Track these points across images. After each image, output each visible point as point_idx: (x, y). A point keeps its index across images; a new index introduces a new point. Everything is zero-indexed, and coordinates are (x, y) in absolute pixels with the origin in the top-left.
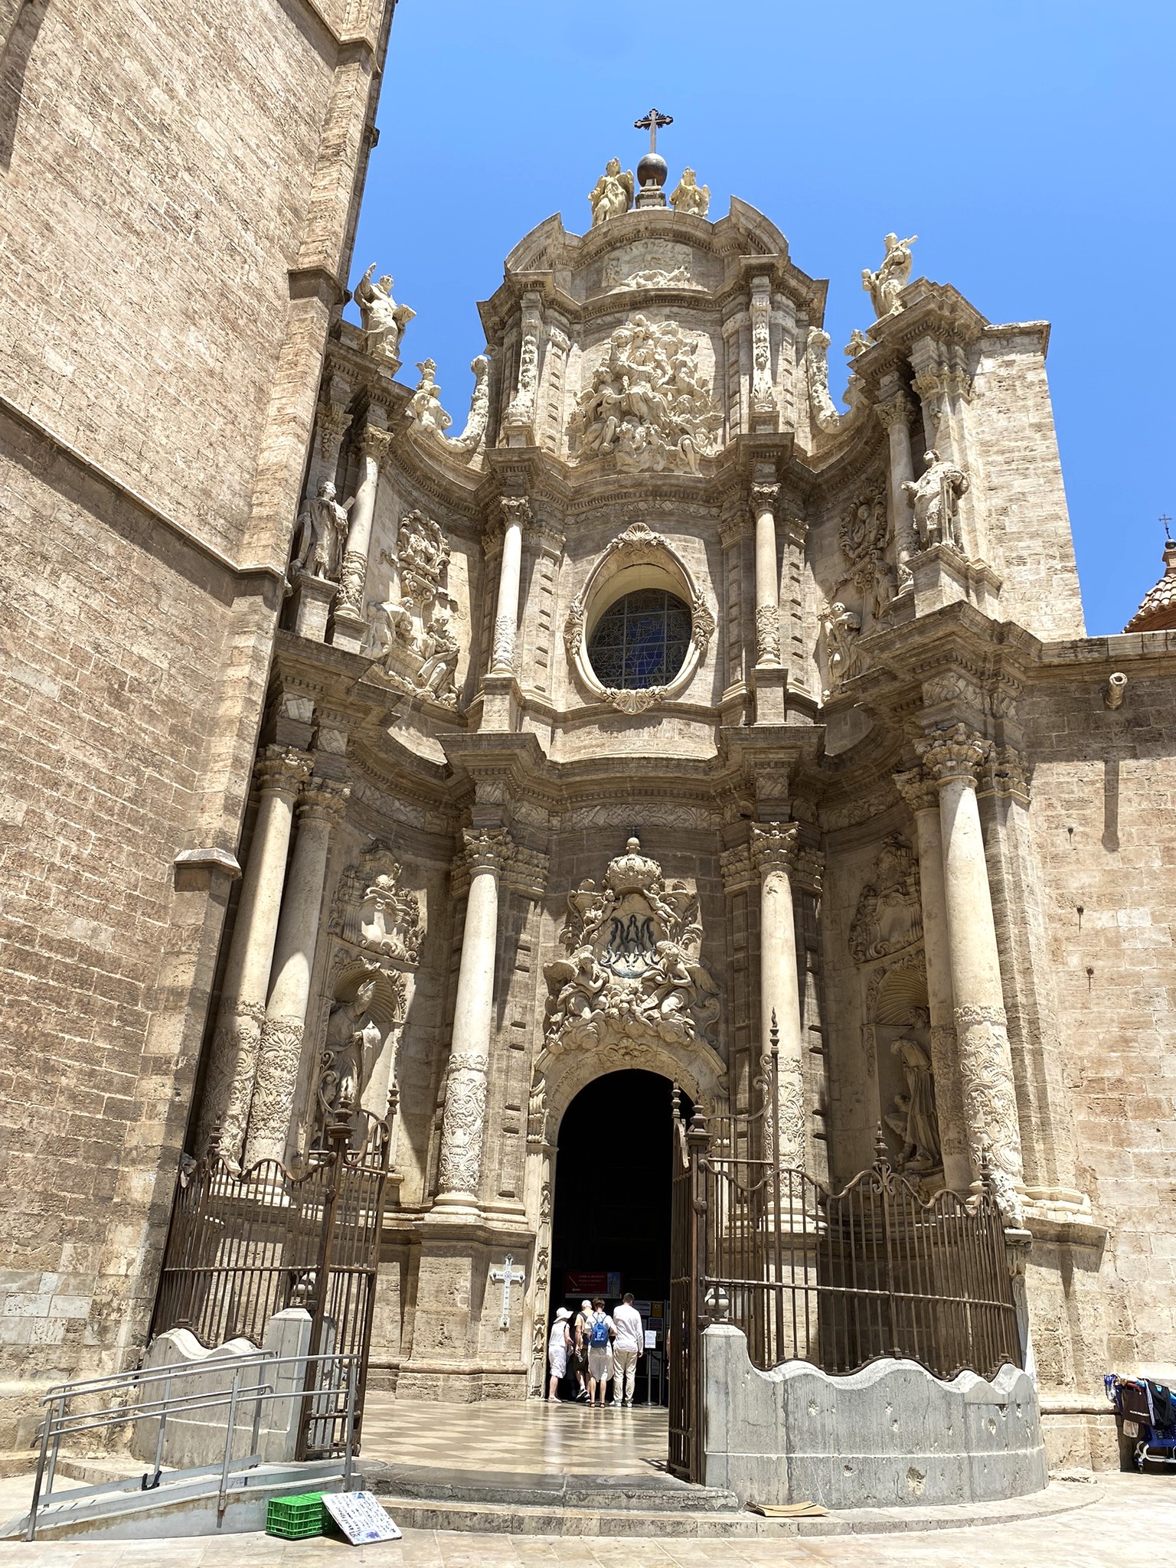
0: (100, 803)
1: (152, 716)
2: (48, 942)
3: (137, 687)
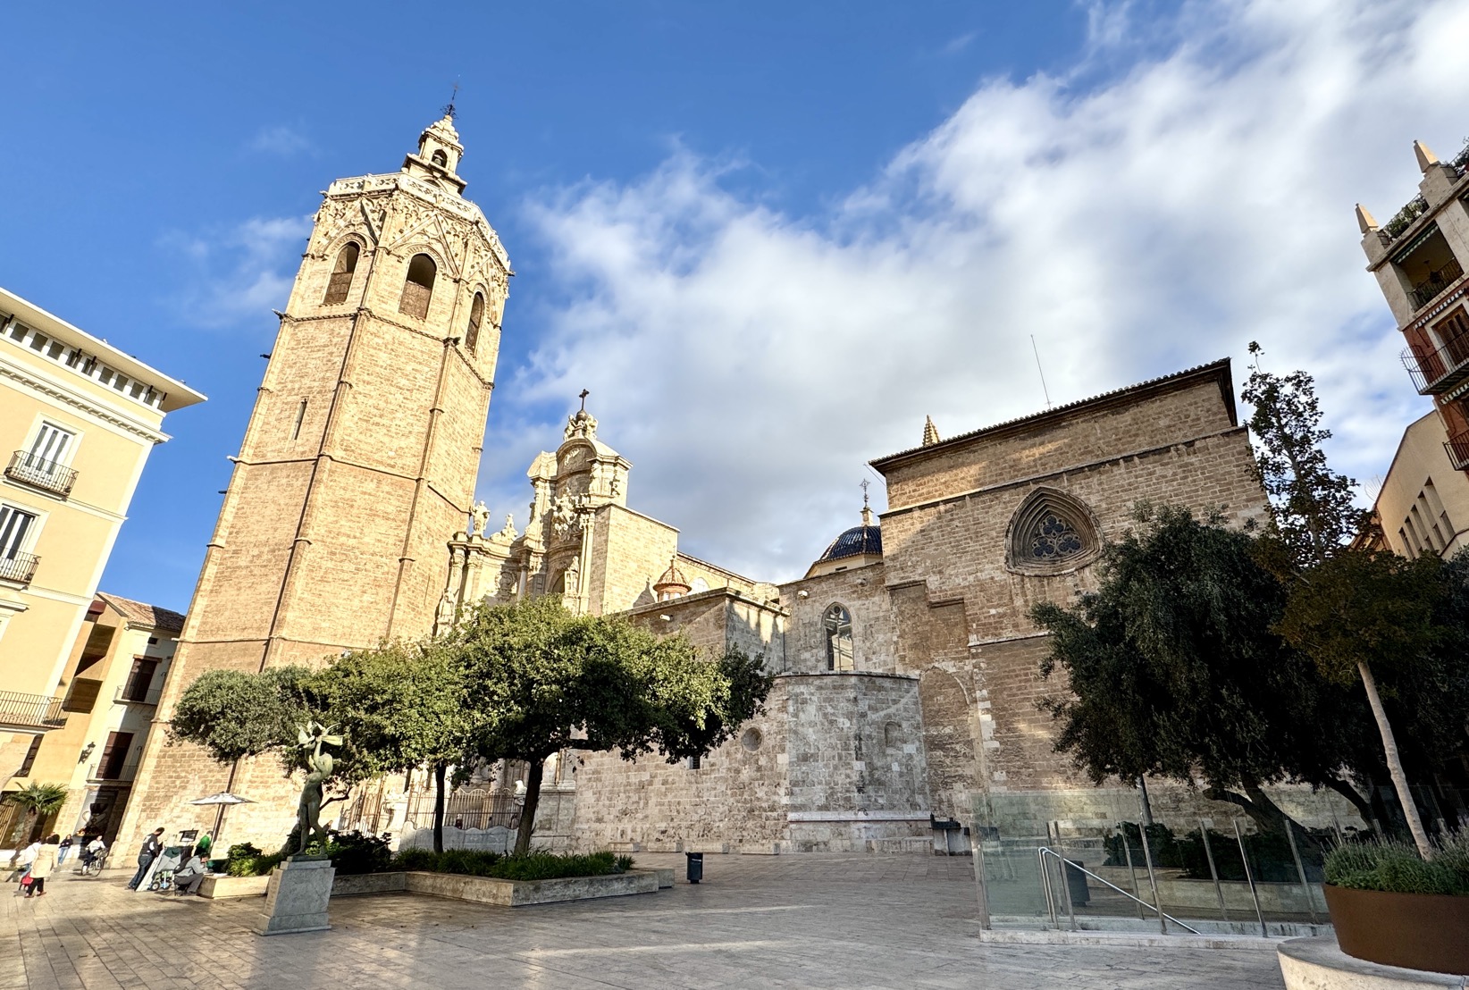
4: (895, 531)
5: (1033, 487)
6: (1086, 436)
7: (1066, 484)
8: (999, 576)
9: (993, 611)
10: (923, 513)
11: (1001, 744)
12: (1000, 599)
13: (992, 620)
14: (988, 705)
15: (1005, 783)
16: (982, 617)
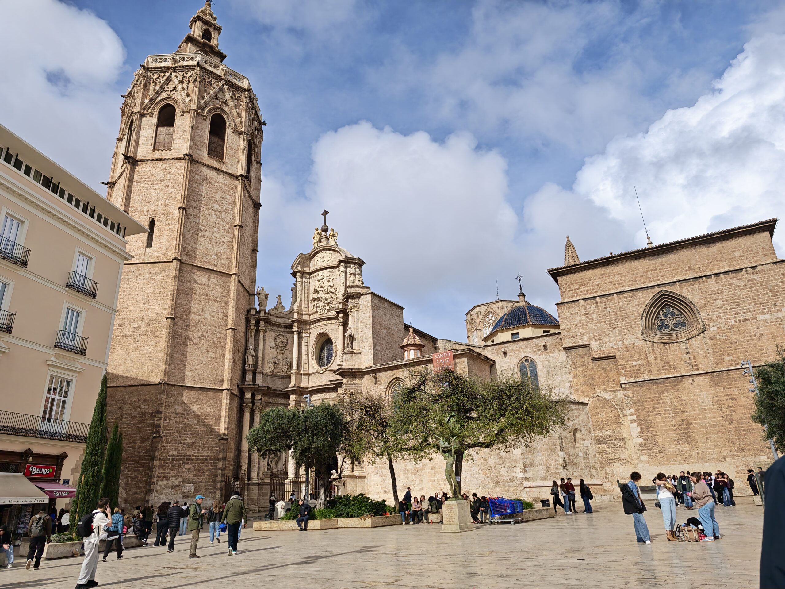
0: (205, 435)
1: (212, 419)
2: (201, 456)
3: (208, 416)
4: (568, 314)
5: (658, 290)
6: (689, 260)
7: (678, 288)
8: (638, 342)
9: (635, 363)
10: (586, 303)
11: (644, 439)
12: (639, 356)
13: (635, 368)
14: (634, 417)
15: (647, 462)
16: (628, 366)
